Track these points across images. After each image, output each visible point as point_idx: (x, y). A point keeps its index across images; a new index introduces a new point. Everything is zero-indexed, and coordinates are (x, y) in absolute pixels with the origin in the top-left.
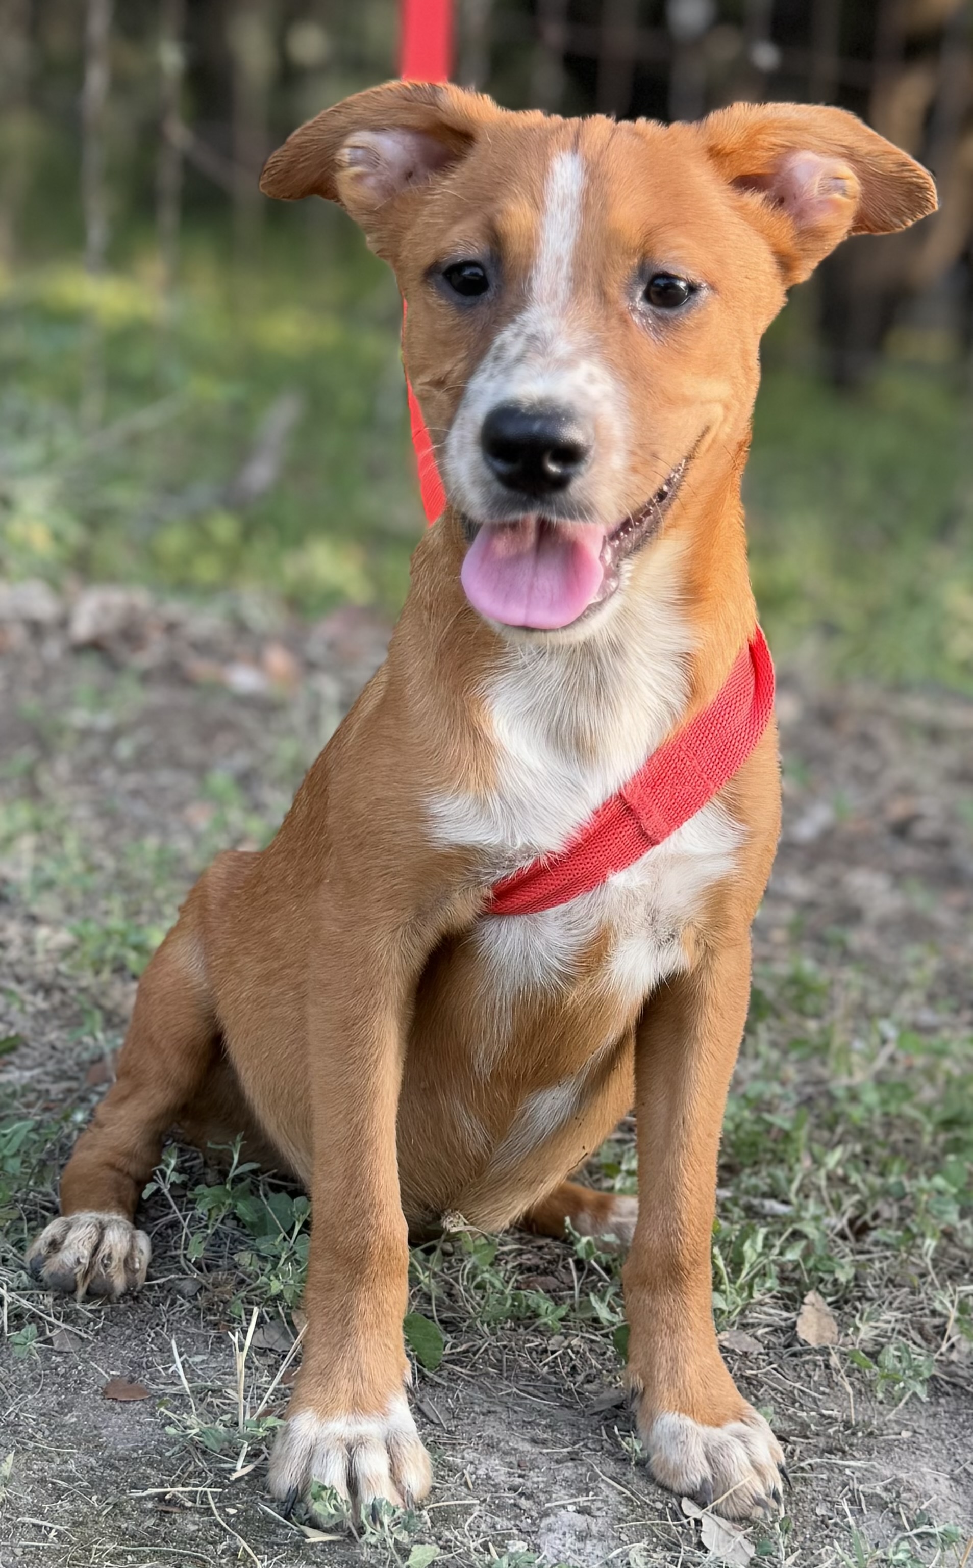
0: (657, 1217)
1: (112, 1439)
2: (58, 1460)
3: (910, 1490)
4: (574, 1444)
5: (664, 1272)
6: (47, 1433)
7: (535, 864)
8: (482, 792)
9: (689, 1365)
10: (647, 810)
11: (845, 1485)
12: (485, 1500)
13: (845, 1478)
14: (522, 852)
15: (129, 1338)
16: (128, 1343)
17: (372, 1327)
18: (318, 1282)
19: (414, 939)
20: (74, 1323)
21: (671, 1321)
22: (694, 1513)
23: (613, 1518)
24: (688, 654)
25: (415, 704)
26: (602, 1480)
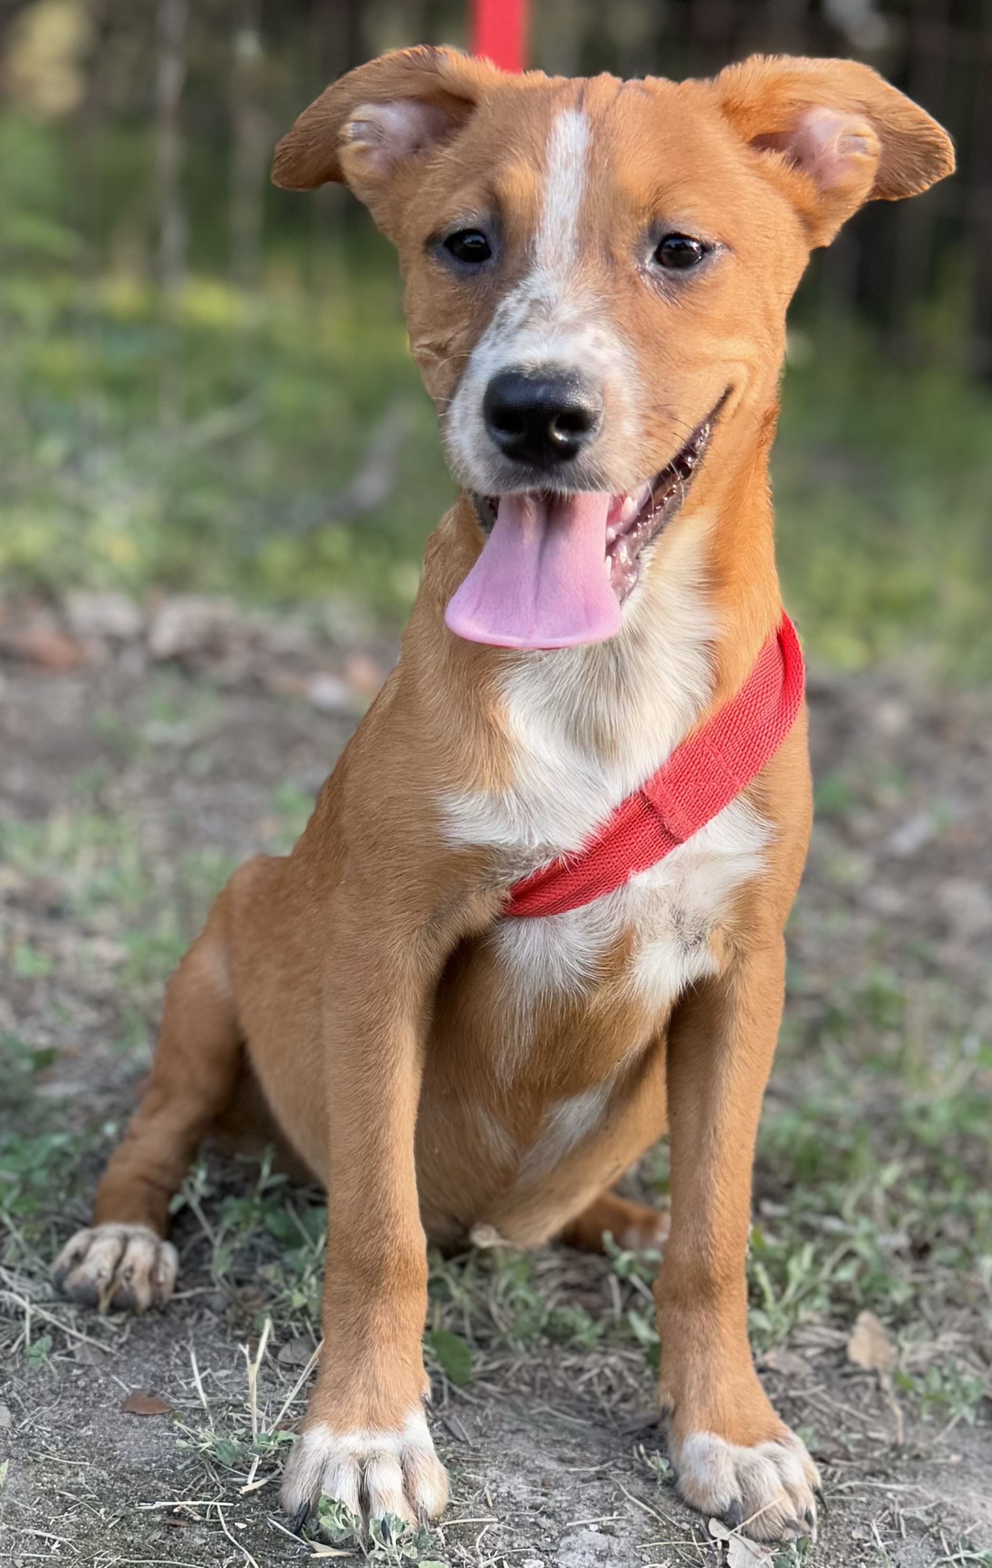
0: (688, 1230)
1: (126, 1453)
2: (68, 1473)
3: (954, 1515)
4: (604, 1462)
5: (694, 1287)
6: (61, 1445)
7: (554, 864)
8: (498, 791)
9: (721, 1383)
10: (669, 808)
11: (885, 1508)
12: (504, 1518)
13: (886, 1501)
14: (539, 851)
15: (153, 1352)
16: (152, 1357)
17: (388, 1341)
18: (334, 1294)
19: (429, 942)
20: (98, 1336)
21: (703, 1337)
22: (722, 1534)
23: (637, 1539)
24: (711, 641)
25: (427, 700)
26: (629, 1500)
